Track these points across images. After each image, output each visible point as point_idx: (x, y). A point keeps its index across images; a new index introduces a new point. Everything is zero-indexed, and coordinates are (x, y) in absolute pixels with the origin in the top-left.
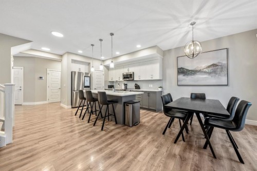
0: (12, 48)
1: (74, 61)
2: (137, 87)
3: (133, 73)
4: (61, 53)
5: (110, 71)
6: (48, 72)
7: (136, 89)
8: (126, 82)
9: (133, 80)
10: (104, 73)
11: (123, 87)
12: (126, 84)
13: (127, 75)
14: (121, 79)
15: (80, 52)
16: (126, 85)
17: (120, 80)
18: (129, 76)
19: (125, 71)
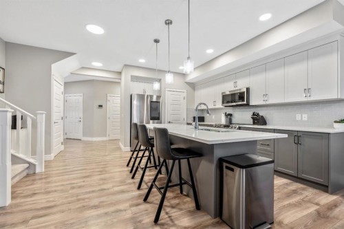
0: (53, 65)
1: (134, 79)
2: (259, 120)
3: (248, 89)
4: (118, 68)
5: (196, 92)
6: (109, 98)
7: (254, 123)
8: (229, 111)
9: (248, 105)
10: (185, 94)
11: (223, 121)
12: (231, 115)
13: (233, 95)
14: (219, 105)
15: (142, 61)
16: (229, 116)
17: (217, 106)
18: (237, 97)
19: (229, 88)
